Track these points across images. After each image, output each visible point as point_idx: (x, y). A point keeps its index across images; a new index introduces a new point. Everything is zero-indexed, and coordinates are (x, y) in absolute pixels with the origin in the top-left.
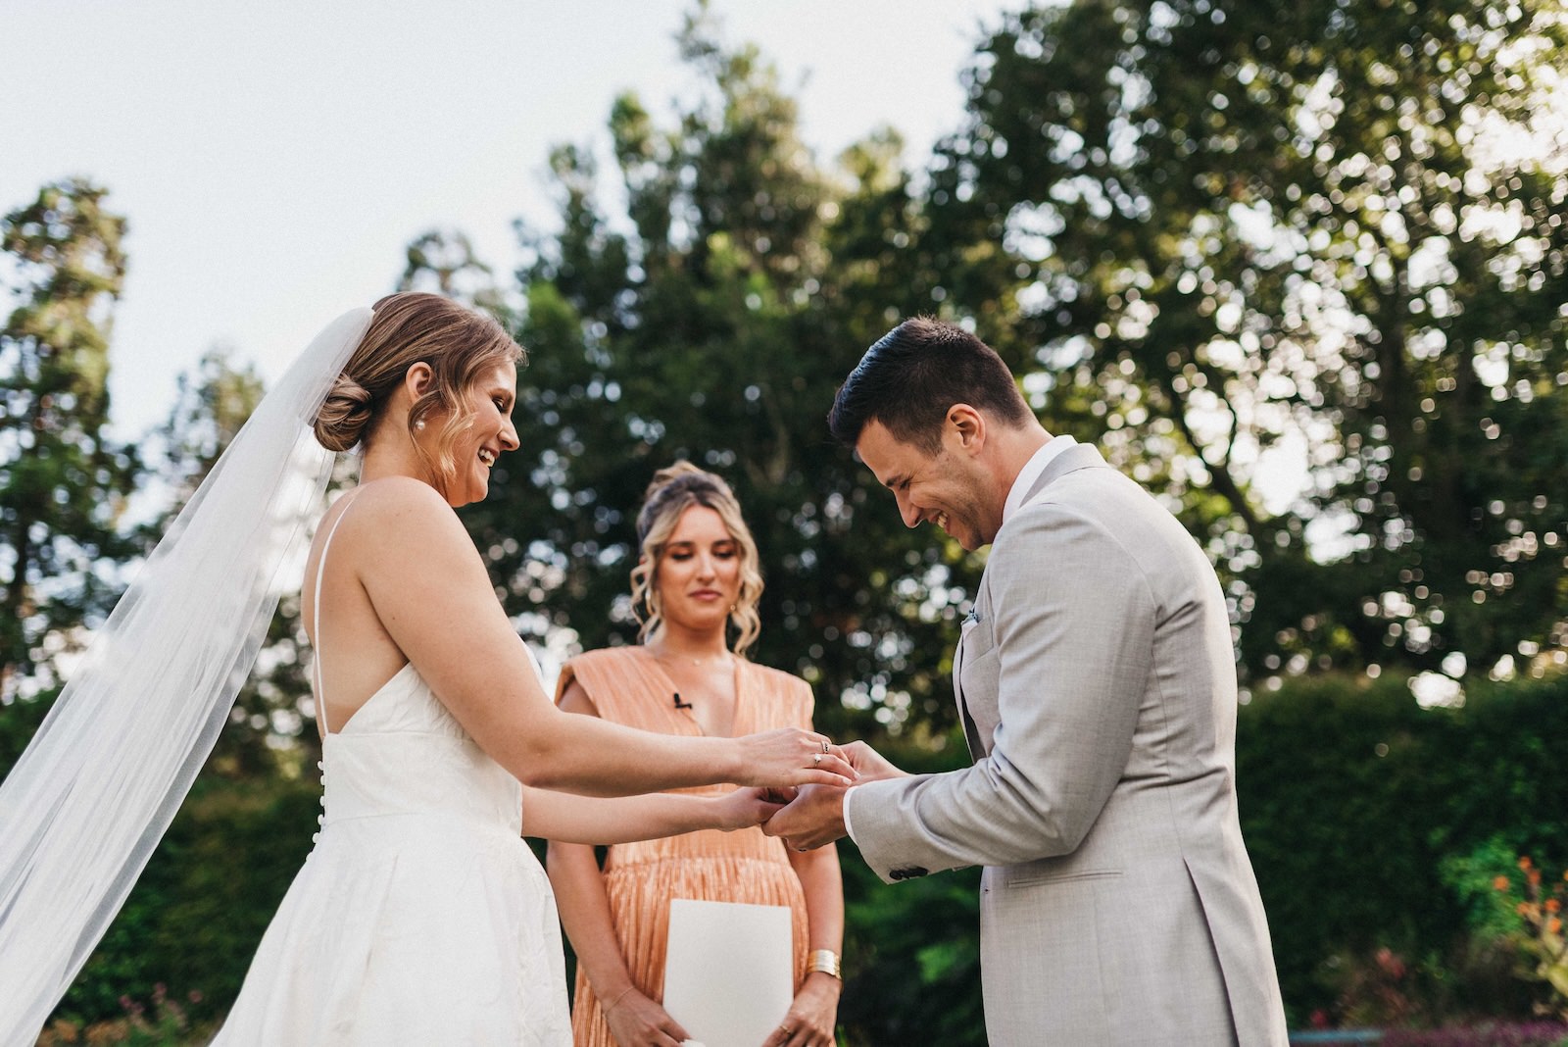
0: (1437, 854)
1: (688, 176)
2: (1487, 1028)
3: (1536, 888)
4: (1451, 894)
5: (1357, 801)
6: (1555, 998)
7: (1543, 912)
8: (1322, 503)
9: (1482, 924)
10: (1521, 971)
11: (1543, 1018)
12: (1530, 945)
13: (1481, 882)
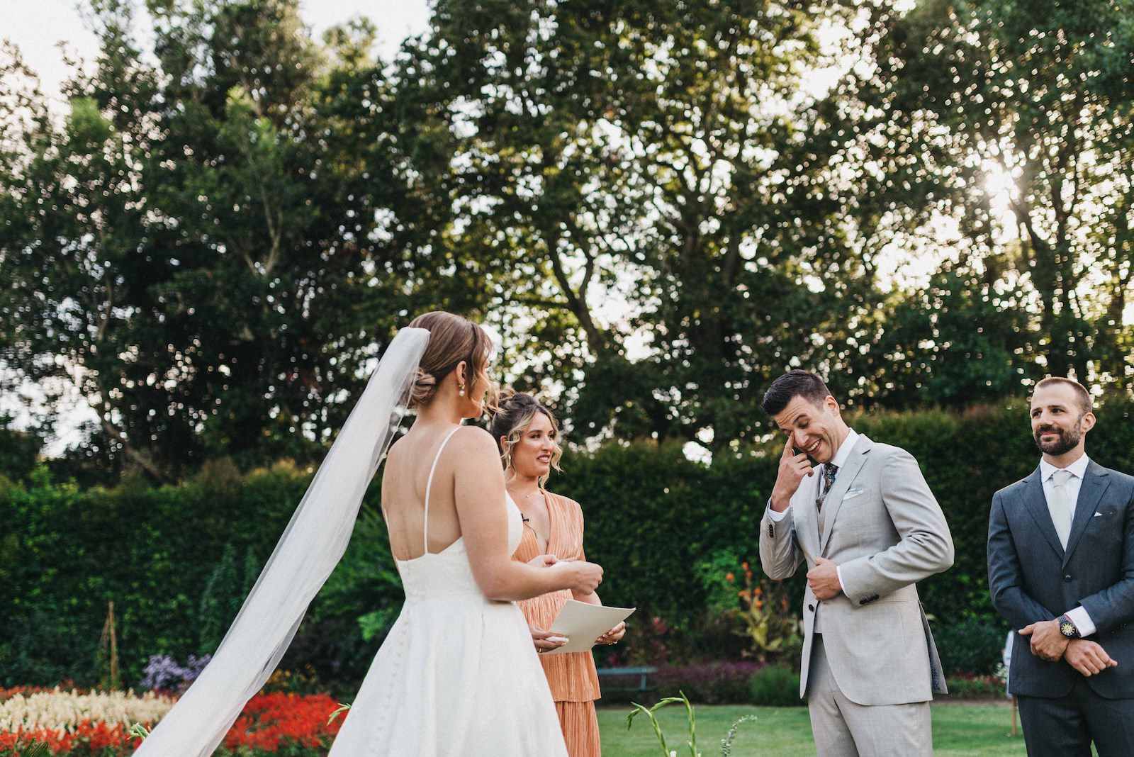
0: (693, 558)
1: (208, 31)
2: (715, 665)
3: (748, 582)
4: (699, 584)
5: (648, 523)
6: (754, 648)
7: (753, 596)
8: (634, 323)
9: (714, 602)
10: (736, 632)
11: (747, 659)
12: (744, 615)
13: (717, 577)
